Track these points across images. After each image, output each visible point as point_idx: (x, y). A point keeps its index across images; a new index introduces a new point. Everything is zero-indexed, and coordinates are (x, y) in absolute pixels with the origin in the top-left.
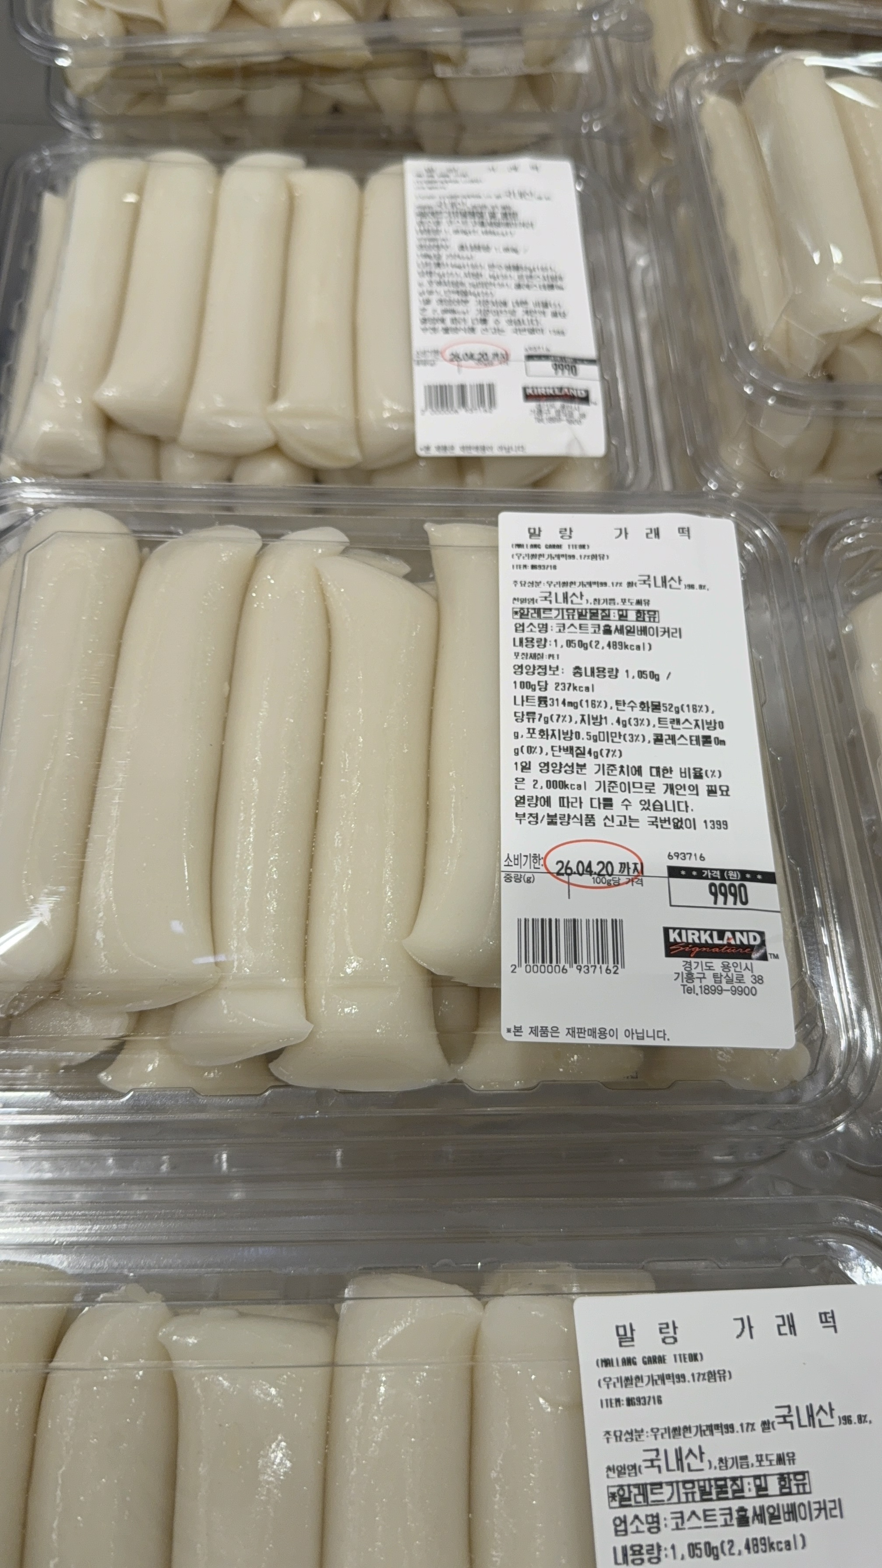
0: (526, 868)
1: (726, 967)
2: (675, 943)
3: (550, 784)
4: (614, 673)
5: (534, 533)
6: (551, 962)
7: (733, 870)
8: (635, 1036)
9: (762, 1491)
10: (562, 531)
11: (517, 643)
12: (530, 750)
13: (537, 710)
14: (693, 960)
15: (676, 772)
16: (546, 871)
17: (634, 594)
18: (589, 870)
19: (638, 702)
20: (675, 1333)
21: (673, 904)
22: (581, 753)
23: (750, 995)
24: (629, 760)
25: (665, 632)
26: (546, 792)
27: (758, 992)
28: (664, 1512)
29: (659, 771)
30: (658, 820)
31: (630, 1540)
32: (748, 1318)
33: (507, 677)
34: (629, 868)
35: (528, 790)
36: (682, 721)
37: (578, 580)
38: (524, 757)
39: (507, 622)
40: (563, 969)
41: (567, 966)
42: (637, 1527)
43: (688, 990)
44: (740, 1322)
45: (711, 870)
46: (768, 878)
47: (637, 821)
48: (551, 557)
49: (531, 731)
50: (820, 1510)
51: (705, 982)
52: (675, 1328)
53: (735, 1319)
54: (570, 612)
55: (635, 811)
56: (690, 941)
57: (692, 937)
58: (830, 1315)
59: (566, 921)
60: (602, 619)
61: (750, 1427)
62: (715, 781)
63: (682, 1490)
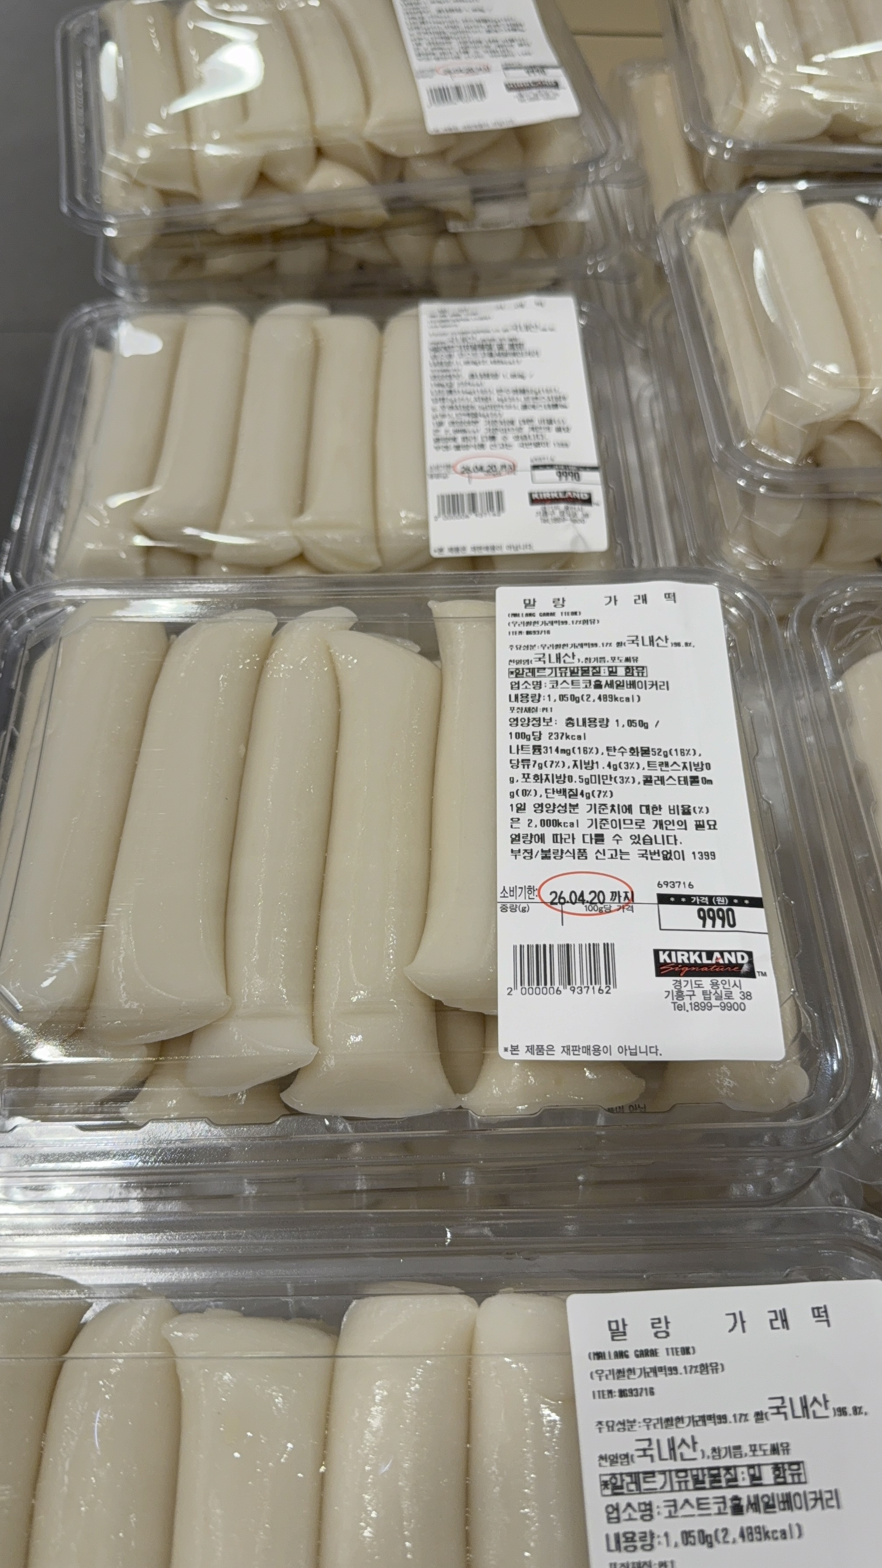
0: (521, 899)
1: (714, 985)
2: (665, 963)
3: (544, 823)
4: (605, 723)
5: (528, 604)
6: (546, 984)
7: (721, 896)
8: (628, 1052)
9: (756, 1480)
10: (556, 602)
11: (513, 698)
12: (525, 793)
13: (532, 757)
14: (683, 979)
15: (665, 810)
16: (540, 901)
17: (623, 652)
18: (581, 899)
19: (628, 748)
20: (667, 1327)
21: (662, 928)
22: (574, 794)
23: (739, 1010)
24: (619, 799)
25: (653, 685)
26: (540, 830)
27: (747, 1007)
28: (657, 1500)
29: (648, 809)
30: (648, 853)
31: (623, 1527)
32: (741, 1313)
33: (503, 729)
34: (620, 897)
35: (523, 829)
36: (670, 764)
37: (570, 643)
38: (520, 799)
39: (503, 681)
40: (557, 990)
41: (561, 988)
42: (630, 1515)
43: (678, 1007)
44: (732, 1317)
45: (699, 896)
46: (756, 903)
47: (627, 853)
48: (544, 623)
49: (526, 777)
50: (816, 1500)
51: (694, 999)
52: (667, 1323)
53: (728, 1314)
54: (563, 671)
55: (626, 845)
56: (680, 961)
57: (682, 958)
58: (823, 1310)
59: (560, 946)
60: (593, 675)
61: (743, 1418)
62: (703, 817)
63: (675, 1479)
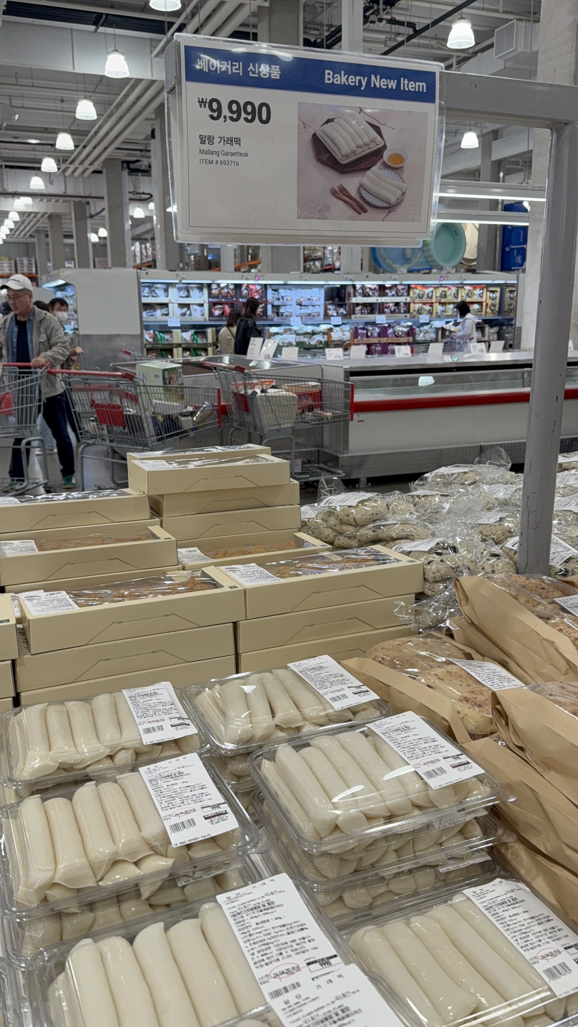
0: (265, 979)
3: (262, 955)
4: (268, 921)
5: (229, 897)
6: (281, 995)
7: (324, 958)
10: (237, 895)
11: (236, 923)
12: (252, 949)
13: (250, 938)
15: (297, 940)
16: (271, 978)
17: (265, 899)
19: (278, 926)
21: (311, 972)
22: (268, 944)
24: (282, 942)
25: (278, 906)
26: (262, 958)
29: (292, 941)
30: (298, 953)
33: (237, 934)
35: (256, 960)
36: (293, 927)
37: (247, 902)
38: (252, 952)
39: (231, 920)
45: (318, 960)
46: (335, 956)
47: (291, 955)
49: (251, 944)
54: (248, 910)
55: (290, 953)
59: (282, 987)
60: (258, 909)
62: (309, 939)
